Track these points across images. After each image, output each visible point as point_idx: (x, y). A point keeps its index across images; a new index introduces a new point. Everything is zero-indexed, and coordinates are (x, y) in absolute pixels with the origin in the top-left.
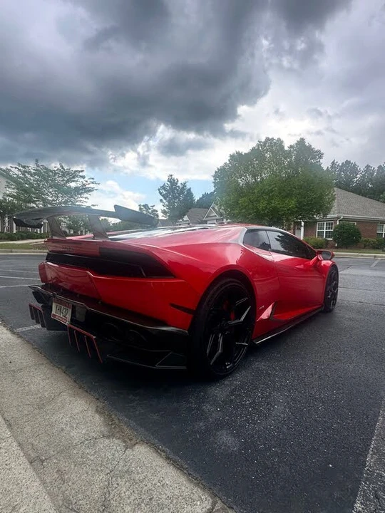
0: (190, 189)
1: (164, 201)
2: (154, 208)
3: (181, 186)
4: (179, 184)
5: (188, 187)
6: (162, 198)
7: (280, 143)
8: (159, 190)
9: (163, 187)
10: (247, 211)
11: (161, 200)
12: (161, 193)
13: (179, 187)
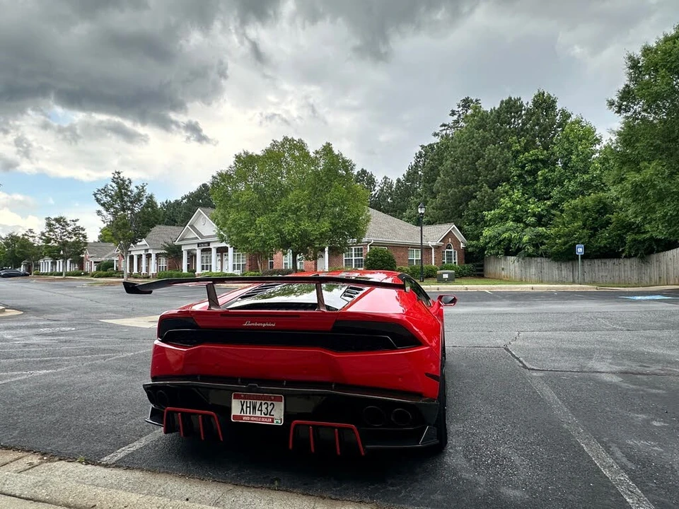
0: (151, 197)
1: (104, 213)
2: (78, 224)
3: (136, 191)
4: (132, 187)
5: (148, 192)
6: (101, 208)
7: (300, 146)
8: (95, 195)
9: (104, 191)
10: (268, 234)
11: (99, 212)
12: (98, 200)
13: (131, 191)
